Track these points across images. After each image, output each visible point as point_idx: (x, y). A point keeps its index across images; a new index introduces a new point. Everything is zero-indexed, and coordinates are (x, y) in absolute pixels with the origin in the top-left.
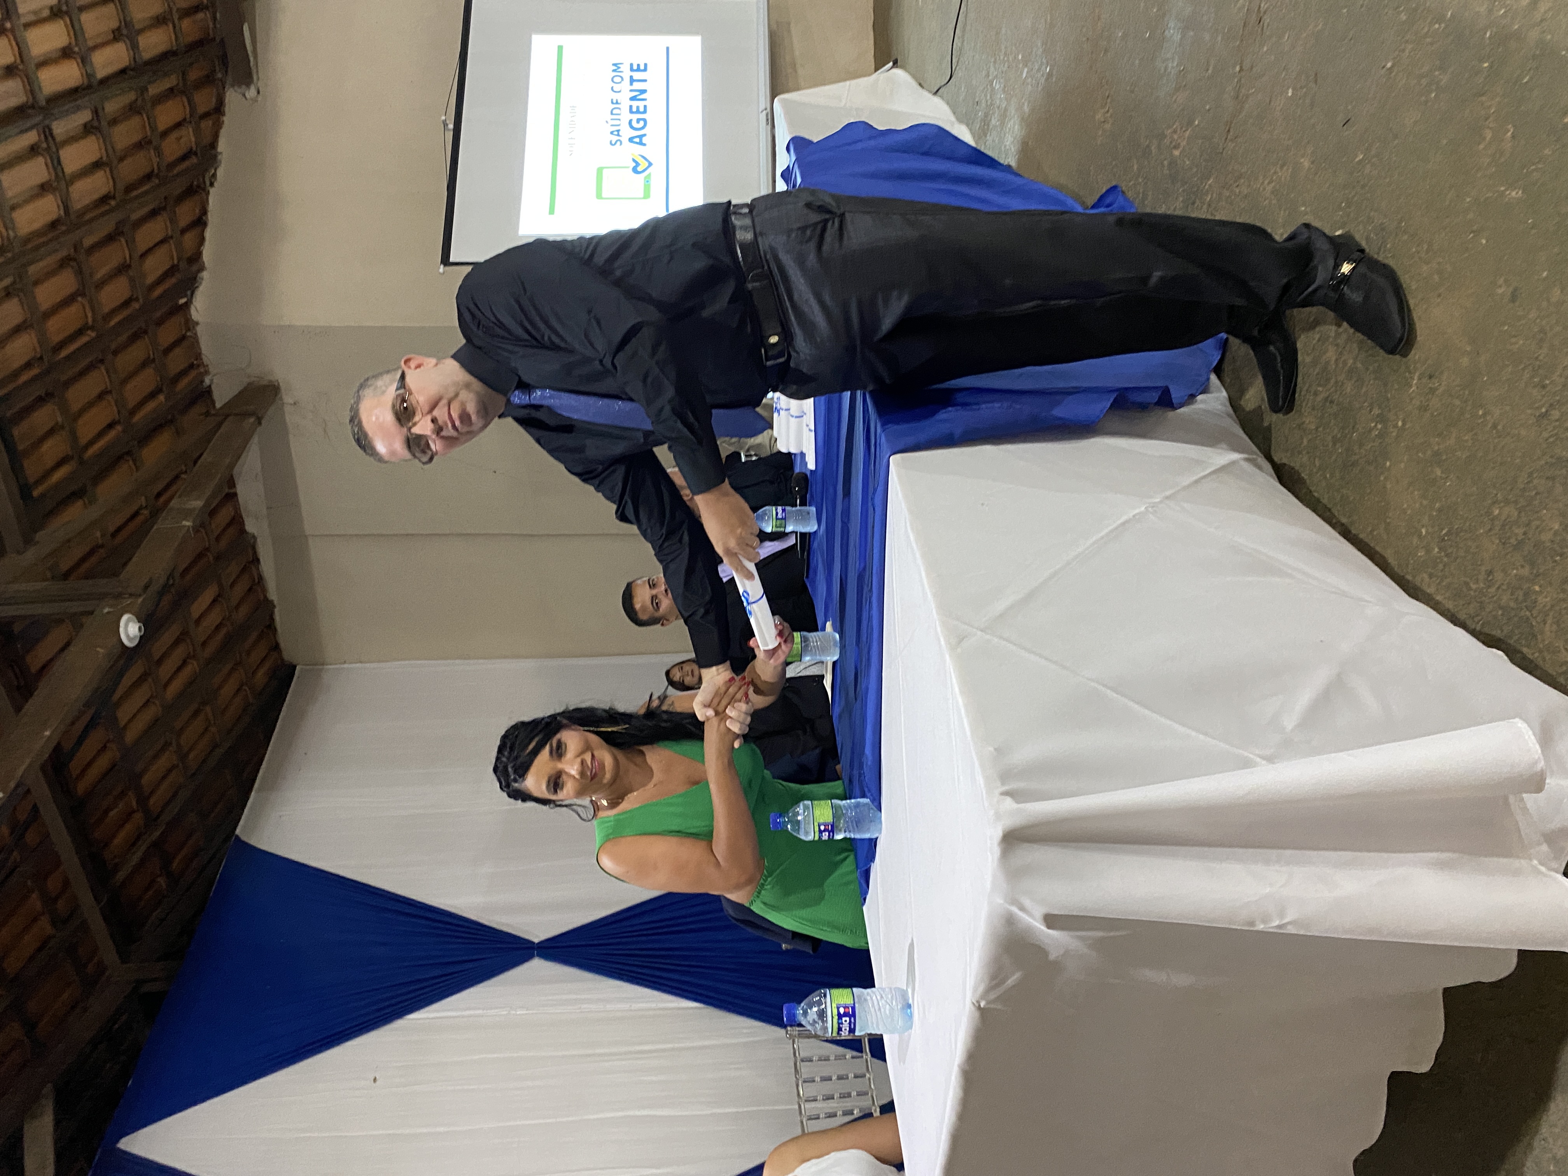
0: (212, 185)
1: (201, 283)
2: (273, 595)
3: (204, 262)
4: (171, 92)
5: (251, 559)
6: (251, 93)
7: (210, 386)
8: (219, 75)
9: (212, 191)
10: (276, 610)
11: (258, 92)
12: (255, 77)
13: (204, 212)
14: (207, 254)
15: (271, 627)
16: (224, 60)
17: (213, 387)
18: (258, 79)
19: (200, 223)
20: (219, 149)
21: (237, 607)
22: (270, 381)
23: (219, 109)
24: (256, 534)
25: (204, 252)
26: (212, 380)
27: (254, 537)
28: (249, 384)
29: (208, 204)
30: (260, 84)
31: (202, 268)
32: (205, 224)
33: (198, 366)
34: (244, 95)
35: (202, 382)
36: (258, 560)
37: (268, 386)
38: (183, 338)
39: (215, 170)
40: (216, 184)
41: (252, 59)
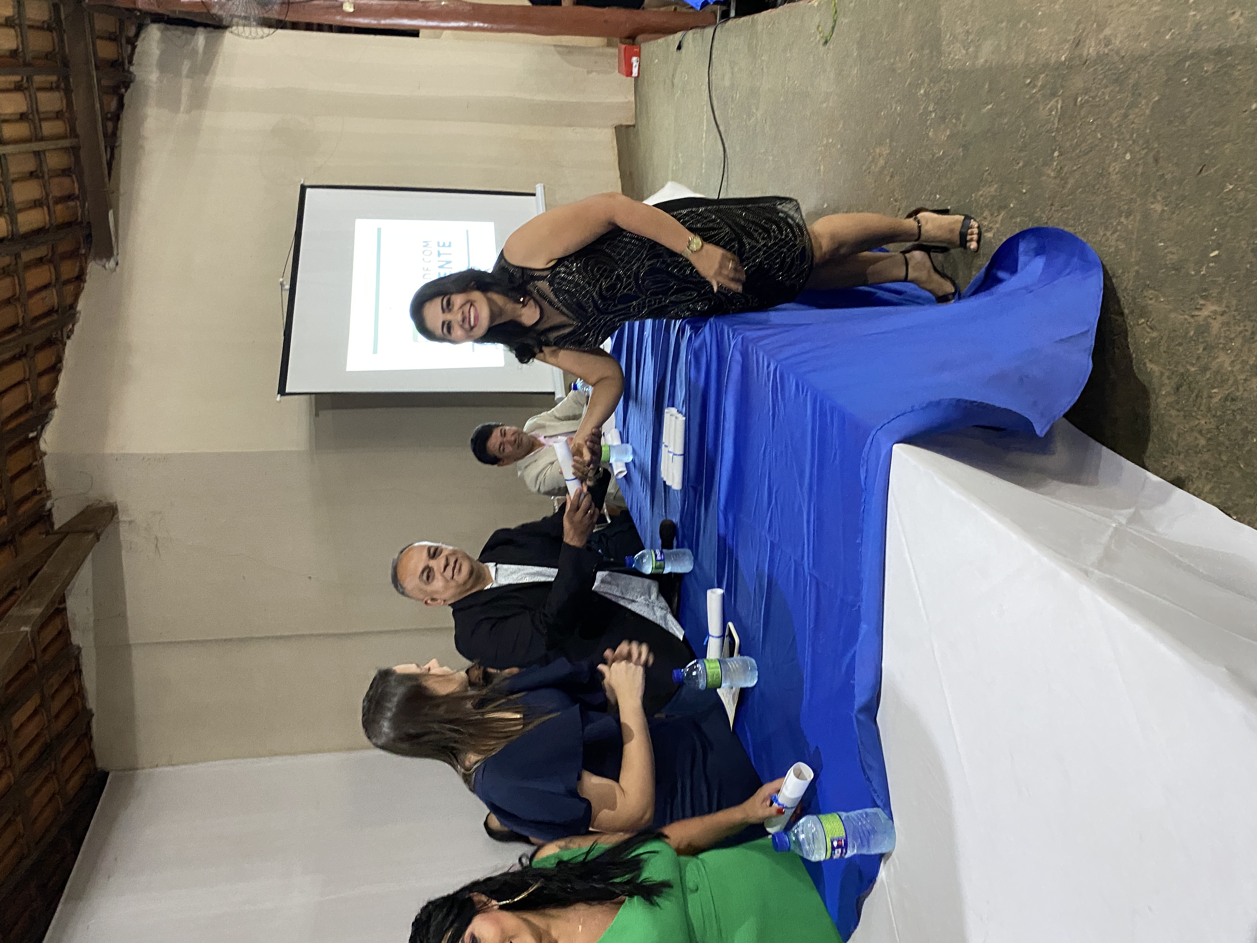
0: (69, 337)
1: (51, 419)
2: (92, 704)
3: (56, 402)
4: (40, 261)
5: (73, 669)
6: (112, 263)
7: (50, 510)
8: (83, 251)
9: (69, 343)
10: (94, 720)
11: (117, 264)
12: (115, 253)
13: (60, 360)
14: (60, 394)
15: (87, 735)
16: (89, 237)
17: (54, 510)
18: (118, 254)
19: (55, 369)
20: (79, 308)
21: (57, 716)
22: (109, 504)
23: (80, 278)
24: (81, 645)
25: (57, 394)
26: (53, 504)
27: (79, 648)
28: (88, 507)
29: (64, 353)
30: (119, 258)
31: (54, 406)
32: (60, 371)
33: (41, 492)
34: (104, 266)
35: (45, 505)
36: (80, 672)
37: (107, 508)
38: (29, 467)
39: (73, 326)
40: (72, 337)
41: (113, 238)
